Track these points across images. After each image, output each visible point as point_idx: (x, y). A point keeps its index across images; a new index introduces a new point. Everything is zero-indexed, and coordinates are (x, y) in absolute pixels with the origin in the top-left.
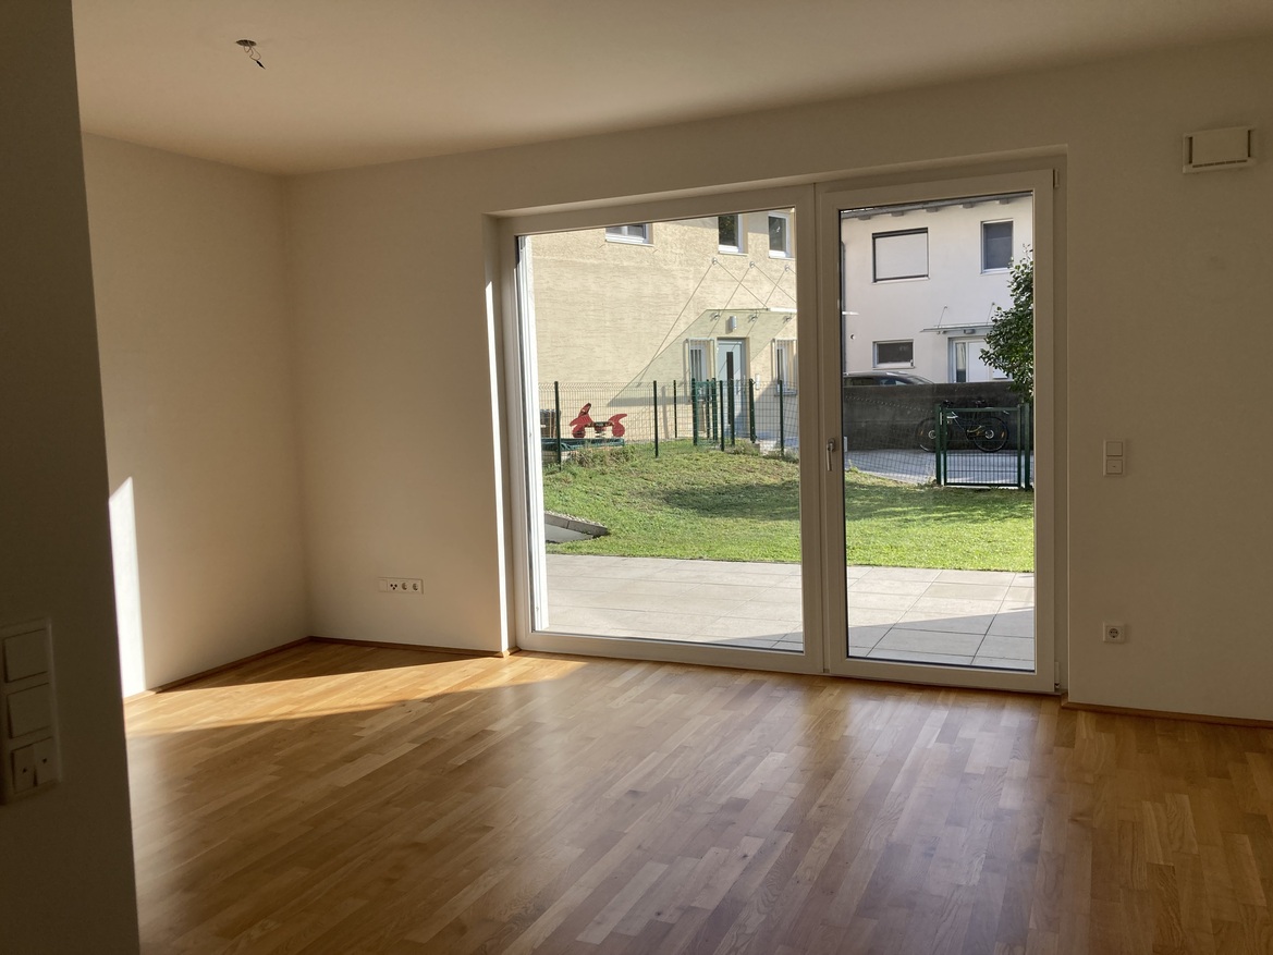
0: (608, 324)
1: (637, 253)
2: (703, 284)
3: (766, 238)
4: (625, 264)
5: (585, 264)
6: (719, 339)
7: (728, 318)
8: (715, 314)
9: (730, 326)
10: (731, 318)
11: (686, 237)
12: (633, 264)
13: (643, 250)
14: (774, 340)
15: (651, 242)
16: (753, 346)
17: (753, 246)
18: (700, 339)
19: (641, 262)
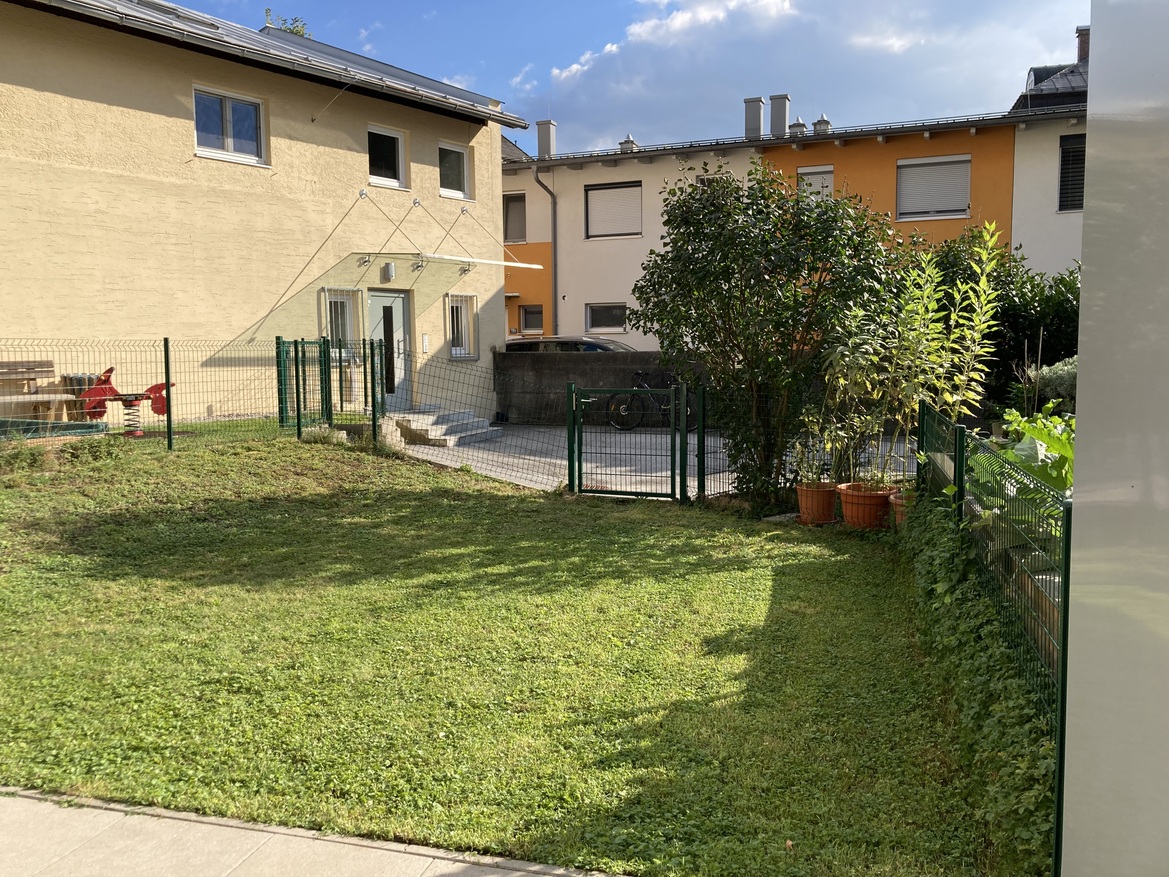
0: (198, 263)
1: (244, 175)
2: (346, 220)
3: (434, 172)
4: (227, 187)
5: (161, 183)
6: (370, 289)
7: (383, 265)
8: (364, 260)
9: (385, 274)
10: (387, 265)
11: (321, 161)
12: (239, 188)
13: (254, 171)
14: (447, 295)
15: (268, 162)
16: (418, 301)
17: (418, 180)
18: (341, 288)
19: (252, 186)
